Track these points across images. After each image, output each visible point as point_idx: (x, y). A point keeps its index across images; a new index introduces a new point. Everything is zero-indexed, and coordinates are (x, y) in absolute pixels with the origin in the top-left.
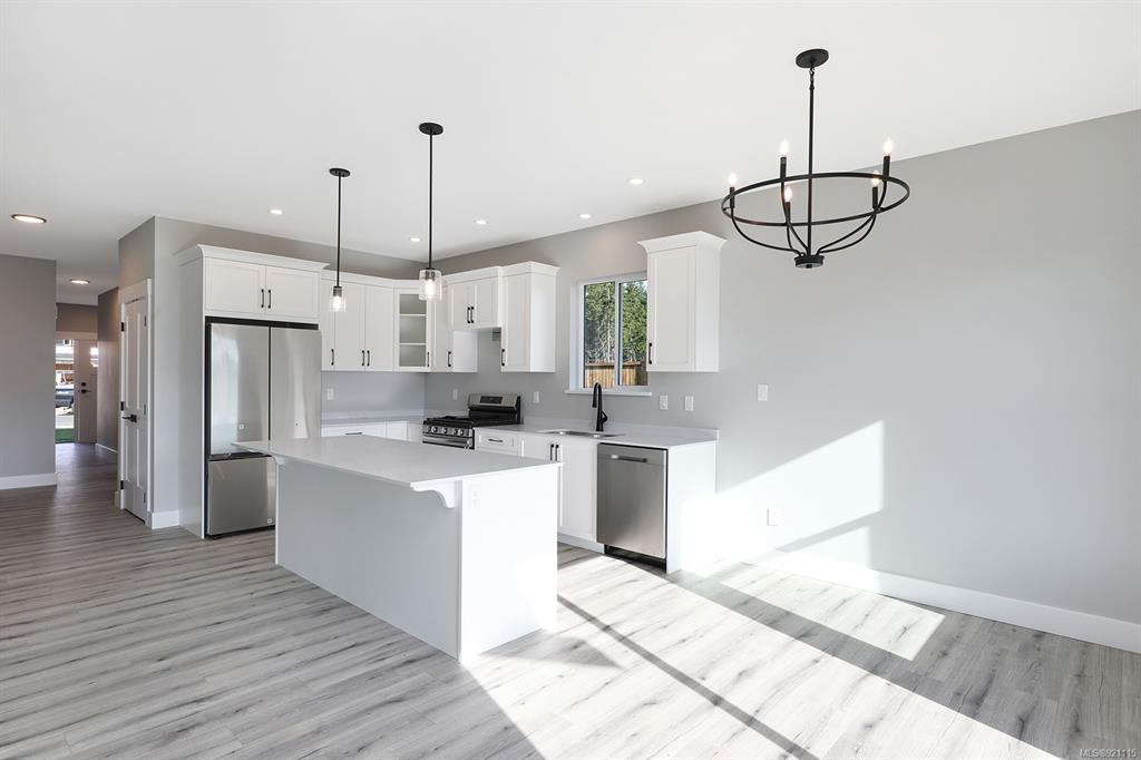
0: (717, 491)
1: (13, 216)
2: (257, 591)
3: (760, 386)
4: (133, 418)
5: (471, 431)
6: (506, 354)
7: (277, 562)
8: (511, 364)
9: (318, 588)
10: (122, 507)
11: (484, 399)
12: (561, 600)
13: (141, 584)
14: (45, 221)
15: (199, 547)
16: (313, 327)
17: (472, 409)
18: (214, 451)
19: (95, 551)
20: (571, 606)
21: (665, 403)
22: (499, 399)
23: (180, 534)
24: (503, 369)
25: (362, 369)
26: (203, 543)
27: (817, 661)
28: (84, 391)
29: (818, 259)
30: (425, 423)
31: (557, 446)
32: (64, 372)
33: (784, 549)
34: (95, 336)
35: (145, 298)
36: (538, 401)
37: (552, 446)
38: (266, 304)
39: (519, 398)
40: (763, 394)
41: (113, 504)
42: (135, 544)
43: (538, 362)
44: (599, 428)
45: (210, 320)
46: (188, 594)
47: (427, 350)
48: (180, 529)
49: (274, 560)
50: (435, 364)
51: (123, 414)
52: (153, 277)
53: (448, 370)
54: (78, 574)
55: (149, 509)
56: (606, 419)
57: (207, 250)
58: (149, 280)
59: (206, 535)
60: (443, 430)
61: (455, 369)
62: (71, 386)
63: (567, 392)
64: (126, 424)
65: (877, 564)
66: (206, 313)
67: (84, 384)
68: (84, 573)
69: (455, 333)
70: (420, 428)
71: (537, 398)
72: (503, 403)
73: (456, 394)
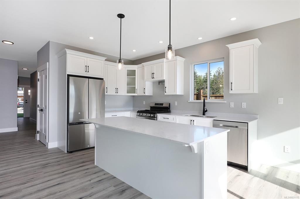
1: (3, 41)
2: (92, 179)
3: (279, 98)
4: (42, 110)
5: (156, 115)
6: (167, 88)
7: (95, 164)
8: (169, 91)
9: (115, 177)
10: (38, 140)
11: (156, 104)
12: (228, 191)
13: (46, 174)
14: (13, 43)
15: (65, 156)
16: (102, 79)
17: (151, 107)
18: (70, 122)
19: (29, 158)
20: (232, 193)
21: (232, 105)
22: (162, 104)
23: (58, 151)
24: (165, 94)
25: (116, 94)
26: (66, 155)
28: (26, 102)
30: (138, 112)
31: (194, 121)
32: (21, 98)
34: (29, 86)
35: (46, 69)
36: (177, 105)
37: (191, 121)
38: (87, 71)
39: (170, 104)
40: (281, 101)
41: (35, 138)
42: (42, 155)
43: (179, 91)
44: (204, 114)
45: (69, 76)
46: (65, 181)
47: (136, 88)
48: (58, 148)
49: (94, 163)
50: (139, 92)
51: (38, 109)
52: (49, 62)
53: (144, 94)
54: (23, 169)
55: (47, 141)
56: (207, 111)
57: (68, 51)
58: (48, 63)
59: (67, 151)
60: (145, 115)
61: (146, 94)
62: (23, 102)
63: (189, 101)
64: (39, 112)
66: (68, 73)
67: (26, 100)
68: (25, 169)
69: (146, 82)
70: (136, 114)
71: (176, 103)
72: (164, 106)
73: (144, 103)
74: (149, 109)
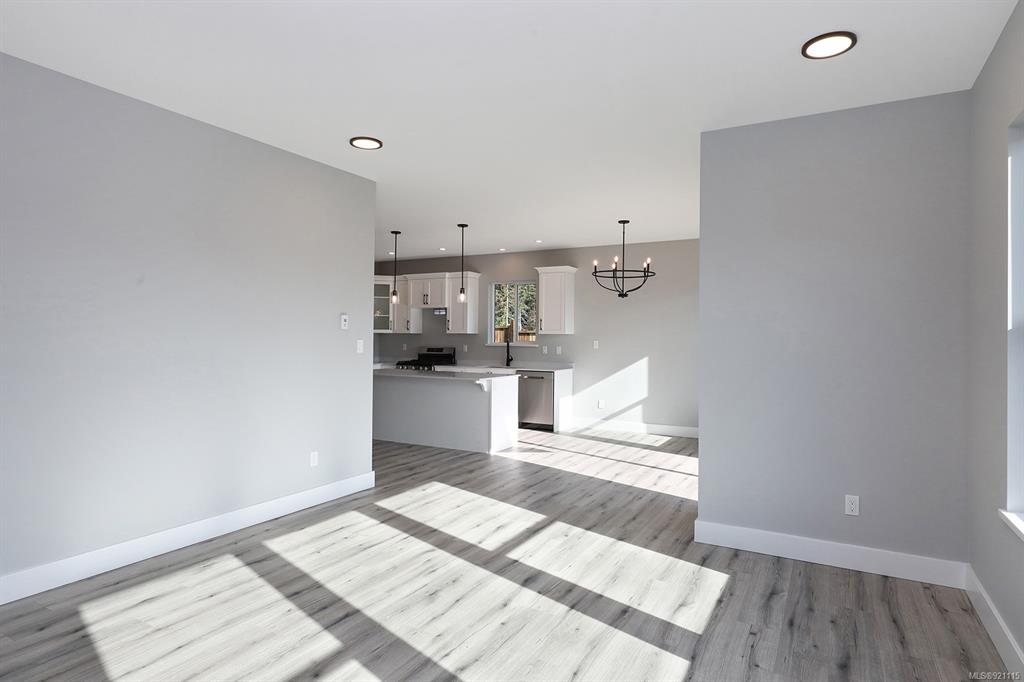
0: (573, 393)
3: (594, 341)
5: (432, 367)
6: (450, 324)
8: (453, 329)
11: (429, 350)
17: (420, 356)
21: (545, 351)
22: (441, 350)
24: (448, 332)
27: (617, 475)
29: (626, 295)
30: (397, 364)
33: (606, 419)
39: (454, 348)
40: (596, 345)
43: (471, 328)
44: (508, 364)
47: (391, 319)
50: (395, 328)
53: (407, 332)
56: (512, 358)
61: (412, 331)
63: (485, 344)
65: (646, 421)
69: (412, 310)
71: (466, 348)
72: (444, 352)
73: (405, 348)
74: (416, 358)
